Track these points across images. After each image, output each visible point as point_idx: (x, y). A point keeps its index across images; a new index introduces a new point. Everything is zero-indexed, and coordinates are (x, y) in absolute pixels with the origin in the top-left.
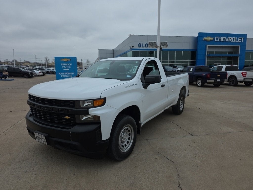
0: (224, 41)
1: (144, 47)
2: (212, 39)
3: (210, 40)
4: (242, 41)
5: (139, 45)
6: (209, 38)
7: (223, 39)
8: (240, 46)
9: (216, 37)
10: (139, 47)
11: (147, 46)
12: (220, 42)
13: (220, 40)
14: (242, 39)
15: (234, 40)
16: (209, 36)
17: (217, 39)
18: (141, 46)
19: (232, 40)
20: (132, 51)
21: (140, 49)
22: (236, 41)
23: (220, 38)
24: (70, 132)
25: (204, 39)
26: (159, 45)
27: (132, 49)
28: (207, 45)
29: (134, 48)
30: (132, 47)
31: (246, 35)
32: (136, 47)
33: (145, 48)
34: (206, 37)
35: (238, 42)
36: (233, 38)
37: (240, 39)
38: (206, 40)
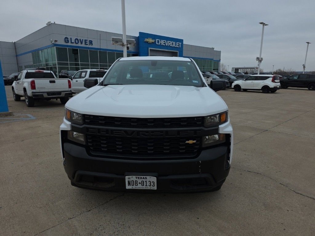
0: (165, 45)
1: (73, 43)
2: (153, 41)
3: (151, 42)
4: (180, 47)
5: (66, 39)
6: (151, 40)
7: (163, 43)
8: (178, 52)
9: (157, 40)
10: (66, 42)
11: (77, 42)
12: (161, 46)
13: (161, 43)
14: (179, 44)
15: (173, 45)
16: (150, 37)
17: (158, 41)
18: (68, 41)
19: (171, 44)
20: (55, 47)
21: (67, 46)
22: (175, 46)
23: (161, 41)
24: (200, 162)
25: (145, 41)
26: (125, 43)
27: (55, 45)
28: (149, 48)
29: (57, 43)
30: (55, 41)
31: (182, 40)
32: (61, 42)
33: (74, 45)
34: (147, 38)
35: (177, 47)
36: (172, 42)
37: (178, 44)
38: (147, 42)
